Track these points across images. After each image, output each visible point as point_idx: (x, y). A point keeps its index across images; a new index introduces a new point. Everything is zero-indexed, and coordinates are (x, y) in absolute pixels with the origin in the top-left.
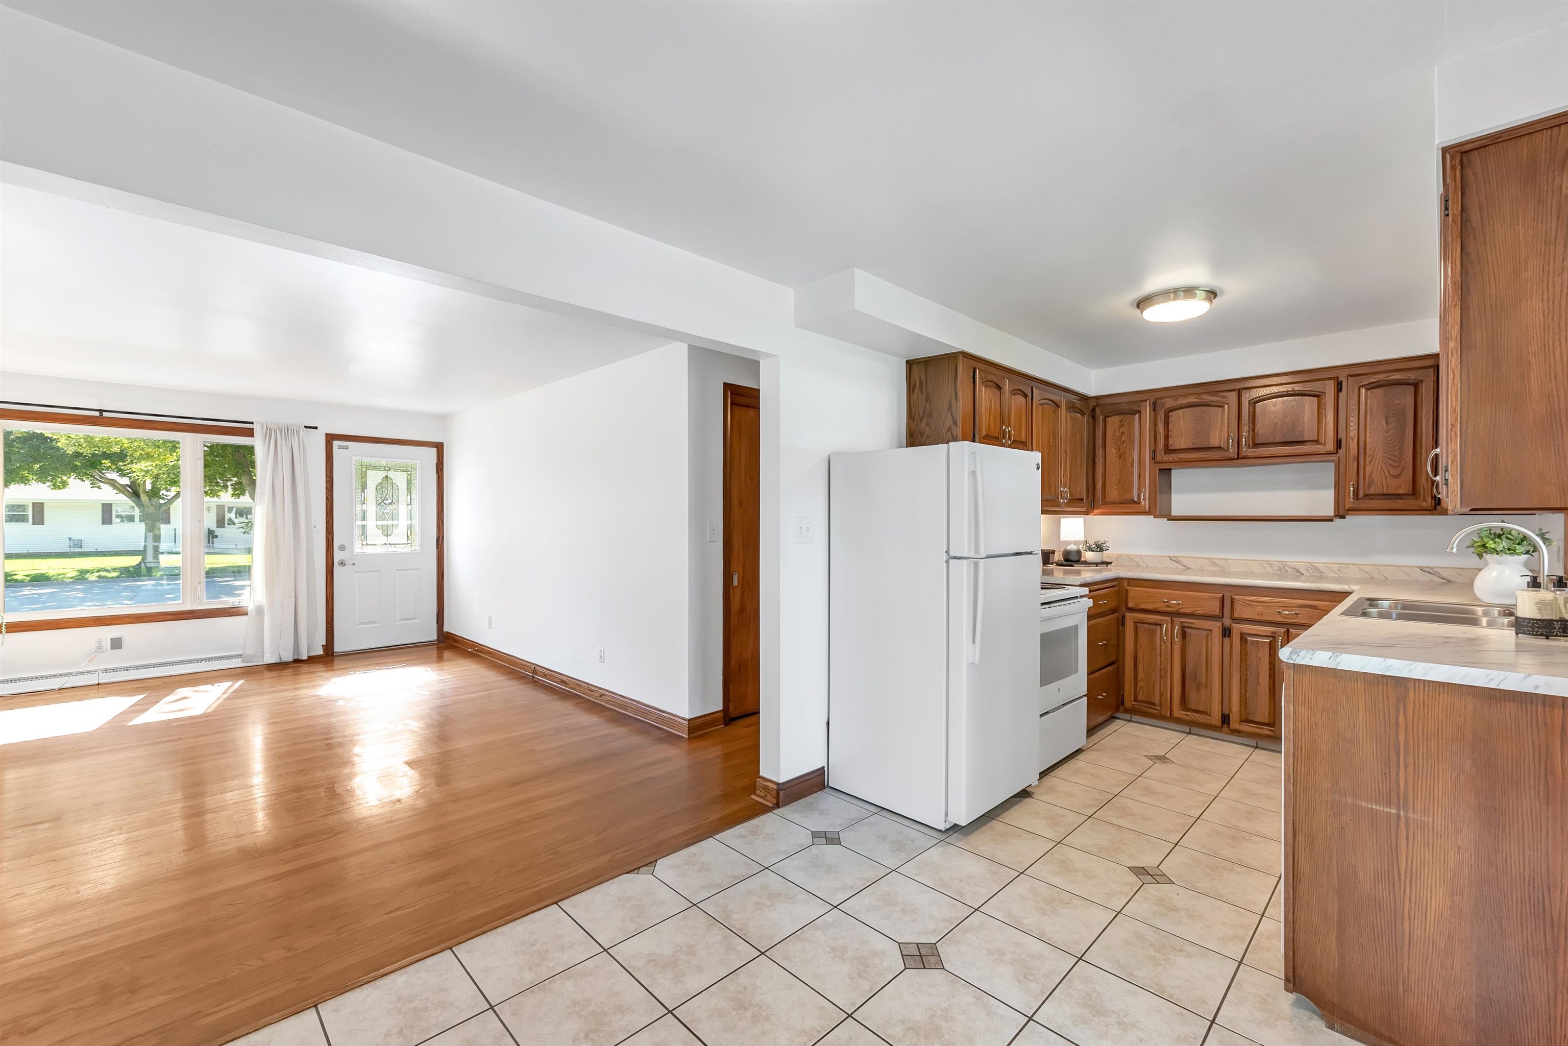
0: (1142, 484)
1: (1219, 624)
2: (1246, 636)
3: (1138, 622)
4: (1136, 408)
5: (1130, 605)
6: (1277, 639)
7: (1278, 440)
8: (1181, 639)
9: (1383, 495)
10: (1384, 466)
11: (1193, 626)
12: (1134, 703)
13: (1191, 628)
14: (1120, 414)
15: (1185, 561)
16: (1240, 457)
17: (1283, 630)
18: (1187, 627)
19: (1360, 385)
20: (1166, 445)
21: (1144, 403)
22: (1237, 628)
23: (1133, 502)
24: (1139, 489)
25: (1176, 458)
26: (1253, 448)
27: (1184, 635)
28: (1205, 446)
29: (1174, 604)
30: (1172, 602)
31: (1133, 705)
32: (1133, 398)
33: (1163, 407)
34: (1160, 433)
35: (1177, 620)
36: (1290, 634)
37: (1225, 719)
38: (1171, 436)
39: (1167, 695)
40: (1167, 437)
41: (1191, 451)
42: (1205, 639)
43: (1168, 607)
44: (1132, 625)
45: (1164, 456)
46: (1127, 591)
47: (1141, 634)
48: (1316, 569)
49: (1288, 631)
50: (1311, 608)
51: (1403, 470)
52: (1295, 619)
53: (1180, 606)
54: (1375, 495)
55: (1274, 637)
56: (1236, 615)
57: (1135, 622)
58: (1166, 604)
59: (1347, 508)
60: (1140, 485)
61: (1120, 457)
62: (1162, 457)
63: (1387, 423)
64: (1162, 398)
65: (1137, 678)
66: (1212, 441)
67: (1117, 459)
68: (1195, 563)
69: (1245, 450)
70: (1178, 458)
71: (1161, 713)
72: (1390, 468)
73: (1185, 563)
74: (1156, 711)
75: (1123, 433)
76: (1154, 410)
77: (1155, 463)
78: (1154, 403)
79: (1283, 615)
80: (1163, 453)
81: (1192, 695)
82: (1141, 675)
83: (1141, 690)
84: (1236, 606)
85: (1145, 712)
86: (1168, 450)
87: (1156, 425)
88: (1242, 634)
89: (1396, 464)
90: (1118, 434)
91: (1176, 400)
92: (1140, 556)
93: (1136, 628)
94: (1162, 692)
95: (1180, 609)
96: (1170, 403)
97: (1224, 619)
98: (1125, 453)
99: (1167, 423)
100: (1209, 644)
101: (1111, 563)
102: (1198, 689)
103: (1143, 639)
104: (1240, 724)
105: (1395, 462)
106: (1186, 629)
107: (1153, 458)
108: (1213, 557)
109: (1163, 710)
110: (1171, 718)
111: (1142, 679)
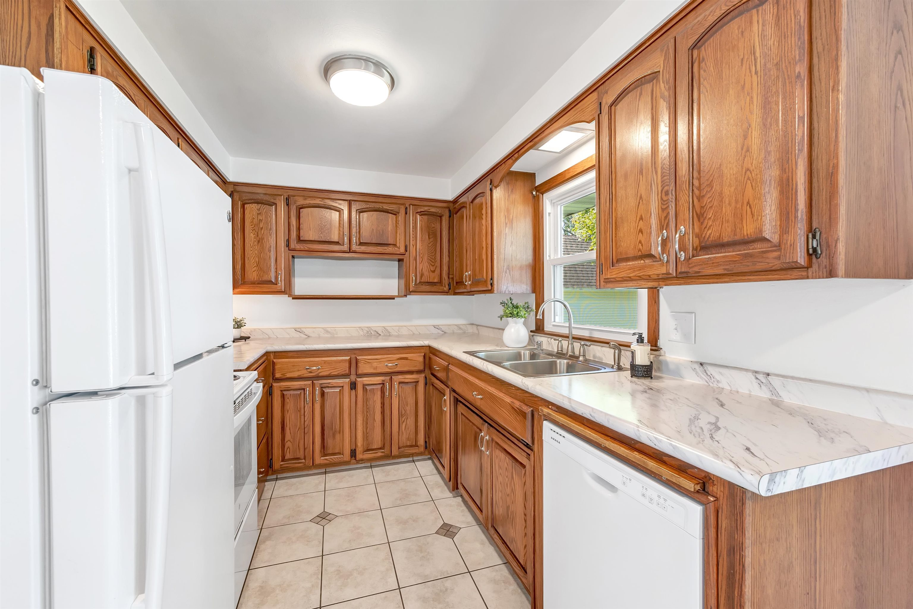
0: (278, 267)
1: (347, 380)
2: (366, 387)
3: (285, 390)
4: (272, 201)
5: (278, 375)
6: (385, 385)
7: (374, 241)
8: (320, 398)
9: (427, 282)
10: (428, 265)
11: (329, 385)
12: (282, 463)
13: (328, 387)
14: (258, 203)
15: (307, 331)
16: (351, 251)
17: (388, 378)
18: (325, 387)
19: (417, 212)
20: (299, 237)
21: (279, 197)
22: (361, 381)
23: (270, 282)
24: (276, 272)
25: (306, 248)
26: (359, 245)
27: (323, 394)
28: (327, 240)
29: (315, 370)
30: (312, 368)
31: (281, 465)
32: (270, 191)
33: (295, 203)
34: (293, 225)
35: (317, 383)
36: (393, 380)
37: (353, 453)
38: (302, 229)
39: (310, 448)
40: (299, 229)
41: (317, 243)
42: (339, 395)
43: (311, 372)
44: (279, 392)
45: (296, 245)
46: (274, 363)
47: (288, 400)
48: (387, 330)
49: (391, 377)
50: (404, 359)
51: (436, 268)
52: (396, 368)
53: (320, 371)
54: (424, 282)
55: (383, 384)
56: (360, 372)
57: (281, 391)
58: (309, 370)
59: (411, 290)
60: (276, 269)
61: (259, 242)
62: (295, 246)
63: (429, 238)
64: (294, 196)
65: (284, 440)
66: (332, 237)
67: (256, 243)
68: (314, 332)
69: (354, 247)
70: (308, 247)
71: (305, 465)
72: (431, 266)
73: (307, 333)
74: (302, 464)
75: (261, 220)
76: (288, 205)
77: (289, 250)
78: (287, 199)
79: (389, 367)
80: (295, 242)
81: (329, 442)
82: (288, 436)
83: (289, 449)
84: (360, 365)
85: (293, 468)
86: (299, 240)
87: (289, 218)
88: (363, 385)
89: (433, 264)
90: (255, 221)
91: (305, 199)
92: (271, 329)
93: (283, 396)
94: (306, 447)
95: (320, 373)
96: (301, 201)
97: (351, 376)
98: (263, 239)
99: (299, 217)
100: (342, 398)
101: (249, 338)
102: (334, 435)
103: (290, 405)
104: (363, 455)
105: (433, 262)
106: (324, 389)
107: (288, 245)
108: (326, 327)
109: (307, 462)
110: (314, 466)
111: (289, 440)
